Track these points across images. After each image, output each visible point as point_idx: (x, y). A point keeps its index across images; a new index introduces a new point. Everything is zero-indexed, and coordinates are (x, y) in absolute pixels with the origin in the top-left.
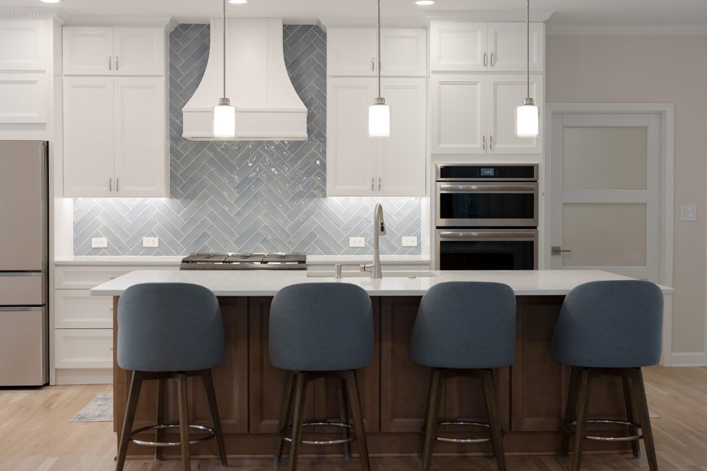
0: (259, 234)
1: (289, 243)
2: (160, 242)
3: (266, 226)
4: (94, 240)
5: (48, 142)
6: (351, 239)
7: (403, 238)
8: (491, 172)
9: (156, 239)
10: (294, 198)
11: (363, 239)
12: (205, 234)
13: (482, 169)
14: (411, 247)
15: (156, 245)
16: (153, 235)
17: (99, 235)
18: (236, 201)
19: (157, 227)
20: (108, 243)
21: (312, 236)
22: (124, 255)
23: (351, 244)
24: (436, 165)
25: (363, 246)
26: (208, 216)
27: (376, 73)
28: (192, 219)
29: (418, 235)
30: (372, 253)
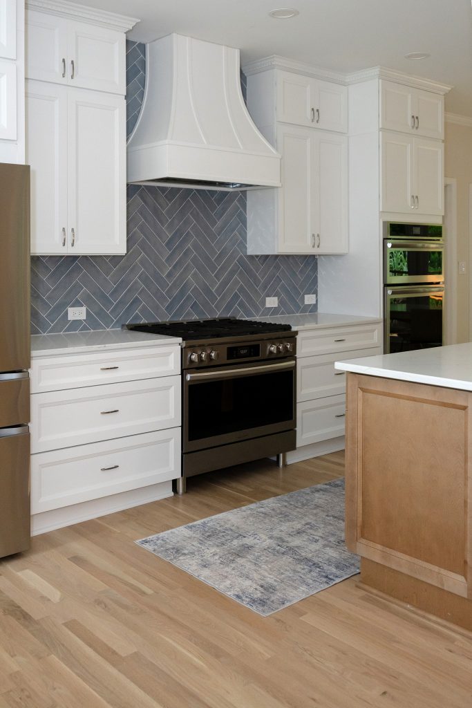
0: (189, 297)
2: (87, 310)
3: (195, 287)
6: (268, 299)
7: (306, 296)
8: (417, 231)
9: (84, 309)
10: (221, 256)
11: (276, 298)
12: (136, 301)
13: (414, 228)
14: (310, 305)
15: (83, 317)
16: (79, 304)
18: (168, 259)
19: (82, 293)
21: (236, 297)
23: (268, 305)
24: (384, 223)
25: (276, 306)
26: (139, 277)
27: (314, 125)
28: (122, 281)
29: (316, 293)
30: (283, 313)
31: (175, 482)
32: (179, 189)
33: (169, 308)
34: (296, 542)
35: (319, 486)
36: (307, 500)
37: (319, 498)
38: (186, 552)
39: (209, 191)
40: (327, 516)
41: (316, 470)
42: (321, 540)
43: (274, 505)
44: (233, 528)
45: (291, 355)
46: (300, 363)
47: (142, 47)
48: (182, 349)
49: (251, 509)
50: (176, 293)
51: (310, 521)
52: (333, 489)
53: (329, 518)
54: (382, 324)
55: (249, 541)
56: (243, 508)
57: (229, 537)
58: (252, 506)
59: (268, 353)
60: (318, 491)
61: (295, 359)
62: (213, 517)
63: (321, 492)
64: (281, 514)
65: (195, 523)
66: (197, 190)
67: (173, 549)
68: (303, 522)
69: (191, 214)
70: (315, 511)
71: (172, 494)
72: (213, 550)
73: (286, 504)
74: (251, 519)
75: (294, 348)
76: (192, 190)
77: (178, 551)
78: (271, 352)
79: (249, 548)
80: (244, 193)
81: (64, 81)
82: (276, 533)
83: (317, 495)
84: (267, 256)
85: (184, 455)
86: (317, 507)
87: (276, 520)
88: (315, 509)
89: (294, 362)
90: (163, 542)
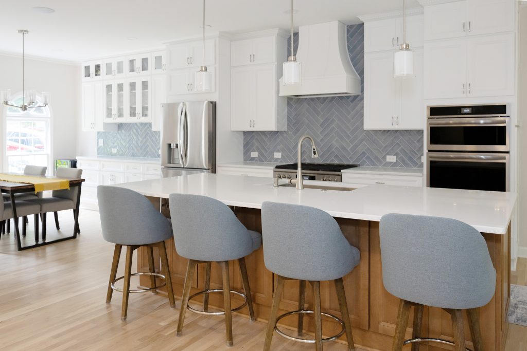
0: (333, 152)
1: (350, 158)
2: (282, 155)
3: (337, 147)
4: (252, 153)
5: (216, 102)
6: (388, 157)
8: (468, 111)
9: (280, 154)
11: (395, 157)
13: (462, 109)
15: (280, 157)
16: (278, 151)
17: (254, 151)
18: (321, 133)
19: (281, 147)
20: (258, 155)
22: (266, 161)
23: (388, 160)
24: (428, 107)
25: (395, 161)
27: (395, 47)
30: (401, 166)
32: (327, 97)
33: (321, 156)
76: (335, 97)
84: (384, 131)
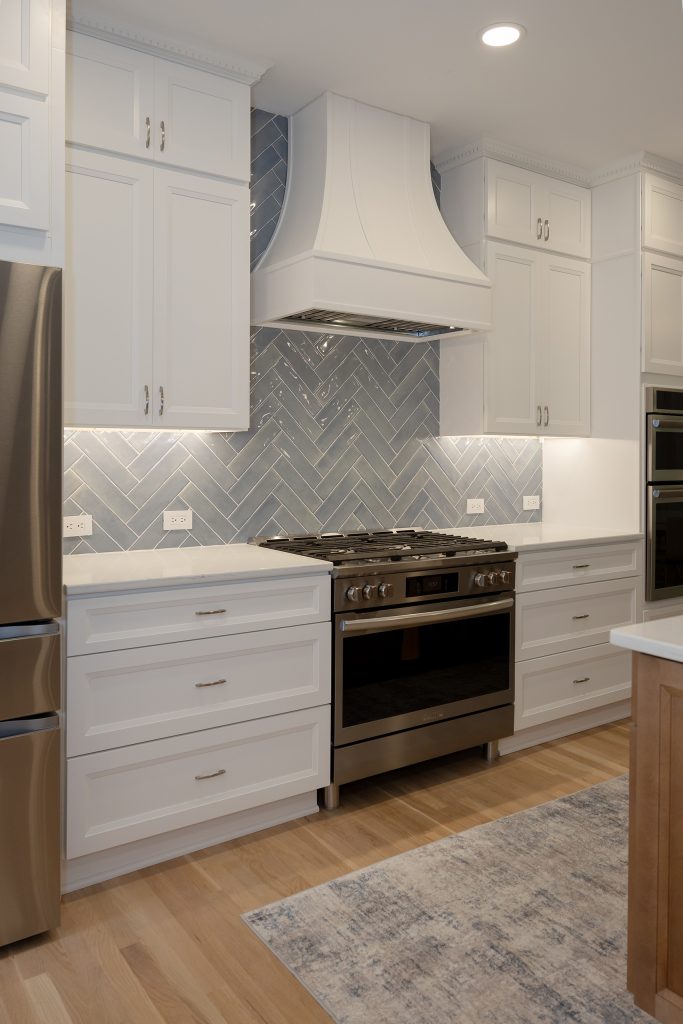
0: (352, 497)
2: (195, 519)
3: (362, 484)
4: (65, 521)
6: (470, 502)
7: (525, 498)
9: (188, 514)
10: (400, 438)
11: (482, 500)
12: (271, 503)
14: (532, 511)
15: (188, 525)
16: (181, 506)
17: (73, 510)
18: (320, 441)
19: (188, 489)
20: (94, 526)
21: (423, 498)
22: (126, 548)
23: (470, 511)
24: (647, 389)
25: (482, 511)
26: (275, 467)
27: (541, 243)
28: (250, 472)
29: (539, 493)
30: (491, 523)
31: (321, 793)
33: (322, 513)
34: (522, 939)
35: (554, 804)
36: (536, 834)
37: (557, 832)
38: (325, 949)
39: (384, 341)
40: (574, 875)
41: (546, 769)
42: (568, 938)
43: (480, 842)
44: (411, 894)
45: (507, 589)
46: (521, 602)
47: (283, 122)
48: (332, 580)
49: (442, 850)
50: (332, 490)
51: (545, 886)
52: (577, 812)
53: (577, 881)
54: (644, 540)
55: (439, 929)
56: (430, 847)
57: (402, 917)
58: (445, 843)
59: (470, 585)
60: (553, 814)
61: (513, 595)
62: (379, 865)
63: (559, 819)
64: (494, 865)
65: (349, 877)
66: (366, 339)
67: (304, 939)
68: (533, 888)
69: (356, 374)
70: (551, 862)
71: (317, 809)
72: (375, 949)
73: (501, 842)
74: (443, 874)
75: (512, 578)
76: (356, 339)
77: (310, 945)
78: (475, 585)
79: (436, 947)
80: (436, 344)
81: (148, 154)
82: (486, 914)
83: (552, 823)
85: (335, 751)
86: (555, 851)
87: (484, 879)
88: (551, 856)
89: (512, 600)
90: (288, 921)
